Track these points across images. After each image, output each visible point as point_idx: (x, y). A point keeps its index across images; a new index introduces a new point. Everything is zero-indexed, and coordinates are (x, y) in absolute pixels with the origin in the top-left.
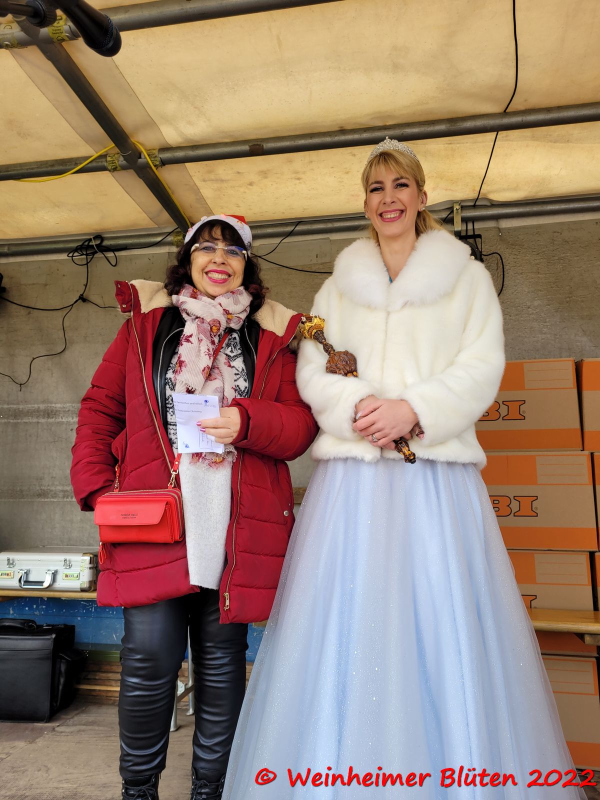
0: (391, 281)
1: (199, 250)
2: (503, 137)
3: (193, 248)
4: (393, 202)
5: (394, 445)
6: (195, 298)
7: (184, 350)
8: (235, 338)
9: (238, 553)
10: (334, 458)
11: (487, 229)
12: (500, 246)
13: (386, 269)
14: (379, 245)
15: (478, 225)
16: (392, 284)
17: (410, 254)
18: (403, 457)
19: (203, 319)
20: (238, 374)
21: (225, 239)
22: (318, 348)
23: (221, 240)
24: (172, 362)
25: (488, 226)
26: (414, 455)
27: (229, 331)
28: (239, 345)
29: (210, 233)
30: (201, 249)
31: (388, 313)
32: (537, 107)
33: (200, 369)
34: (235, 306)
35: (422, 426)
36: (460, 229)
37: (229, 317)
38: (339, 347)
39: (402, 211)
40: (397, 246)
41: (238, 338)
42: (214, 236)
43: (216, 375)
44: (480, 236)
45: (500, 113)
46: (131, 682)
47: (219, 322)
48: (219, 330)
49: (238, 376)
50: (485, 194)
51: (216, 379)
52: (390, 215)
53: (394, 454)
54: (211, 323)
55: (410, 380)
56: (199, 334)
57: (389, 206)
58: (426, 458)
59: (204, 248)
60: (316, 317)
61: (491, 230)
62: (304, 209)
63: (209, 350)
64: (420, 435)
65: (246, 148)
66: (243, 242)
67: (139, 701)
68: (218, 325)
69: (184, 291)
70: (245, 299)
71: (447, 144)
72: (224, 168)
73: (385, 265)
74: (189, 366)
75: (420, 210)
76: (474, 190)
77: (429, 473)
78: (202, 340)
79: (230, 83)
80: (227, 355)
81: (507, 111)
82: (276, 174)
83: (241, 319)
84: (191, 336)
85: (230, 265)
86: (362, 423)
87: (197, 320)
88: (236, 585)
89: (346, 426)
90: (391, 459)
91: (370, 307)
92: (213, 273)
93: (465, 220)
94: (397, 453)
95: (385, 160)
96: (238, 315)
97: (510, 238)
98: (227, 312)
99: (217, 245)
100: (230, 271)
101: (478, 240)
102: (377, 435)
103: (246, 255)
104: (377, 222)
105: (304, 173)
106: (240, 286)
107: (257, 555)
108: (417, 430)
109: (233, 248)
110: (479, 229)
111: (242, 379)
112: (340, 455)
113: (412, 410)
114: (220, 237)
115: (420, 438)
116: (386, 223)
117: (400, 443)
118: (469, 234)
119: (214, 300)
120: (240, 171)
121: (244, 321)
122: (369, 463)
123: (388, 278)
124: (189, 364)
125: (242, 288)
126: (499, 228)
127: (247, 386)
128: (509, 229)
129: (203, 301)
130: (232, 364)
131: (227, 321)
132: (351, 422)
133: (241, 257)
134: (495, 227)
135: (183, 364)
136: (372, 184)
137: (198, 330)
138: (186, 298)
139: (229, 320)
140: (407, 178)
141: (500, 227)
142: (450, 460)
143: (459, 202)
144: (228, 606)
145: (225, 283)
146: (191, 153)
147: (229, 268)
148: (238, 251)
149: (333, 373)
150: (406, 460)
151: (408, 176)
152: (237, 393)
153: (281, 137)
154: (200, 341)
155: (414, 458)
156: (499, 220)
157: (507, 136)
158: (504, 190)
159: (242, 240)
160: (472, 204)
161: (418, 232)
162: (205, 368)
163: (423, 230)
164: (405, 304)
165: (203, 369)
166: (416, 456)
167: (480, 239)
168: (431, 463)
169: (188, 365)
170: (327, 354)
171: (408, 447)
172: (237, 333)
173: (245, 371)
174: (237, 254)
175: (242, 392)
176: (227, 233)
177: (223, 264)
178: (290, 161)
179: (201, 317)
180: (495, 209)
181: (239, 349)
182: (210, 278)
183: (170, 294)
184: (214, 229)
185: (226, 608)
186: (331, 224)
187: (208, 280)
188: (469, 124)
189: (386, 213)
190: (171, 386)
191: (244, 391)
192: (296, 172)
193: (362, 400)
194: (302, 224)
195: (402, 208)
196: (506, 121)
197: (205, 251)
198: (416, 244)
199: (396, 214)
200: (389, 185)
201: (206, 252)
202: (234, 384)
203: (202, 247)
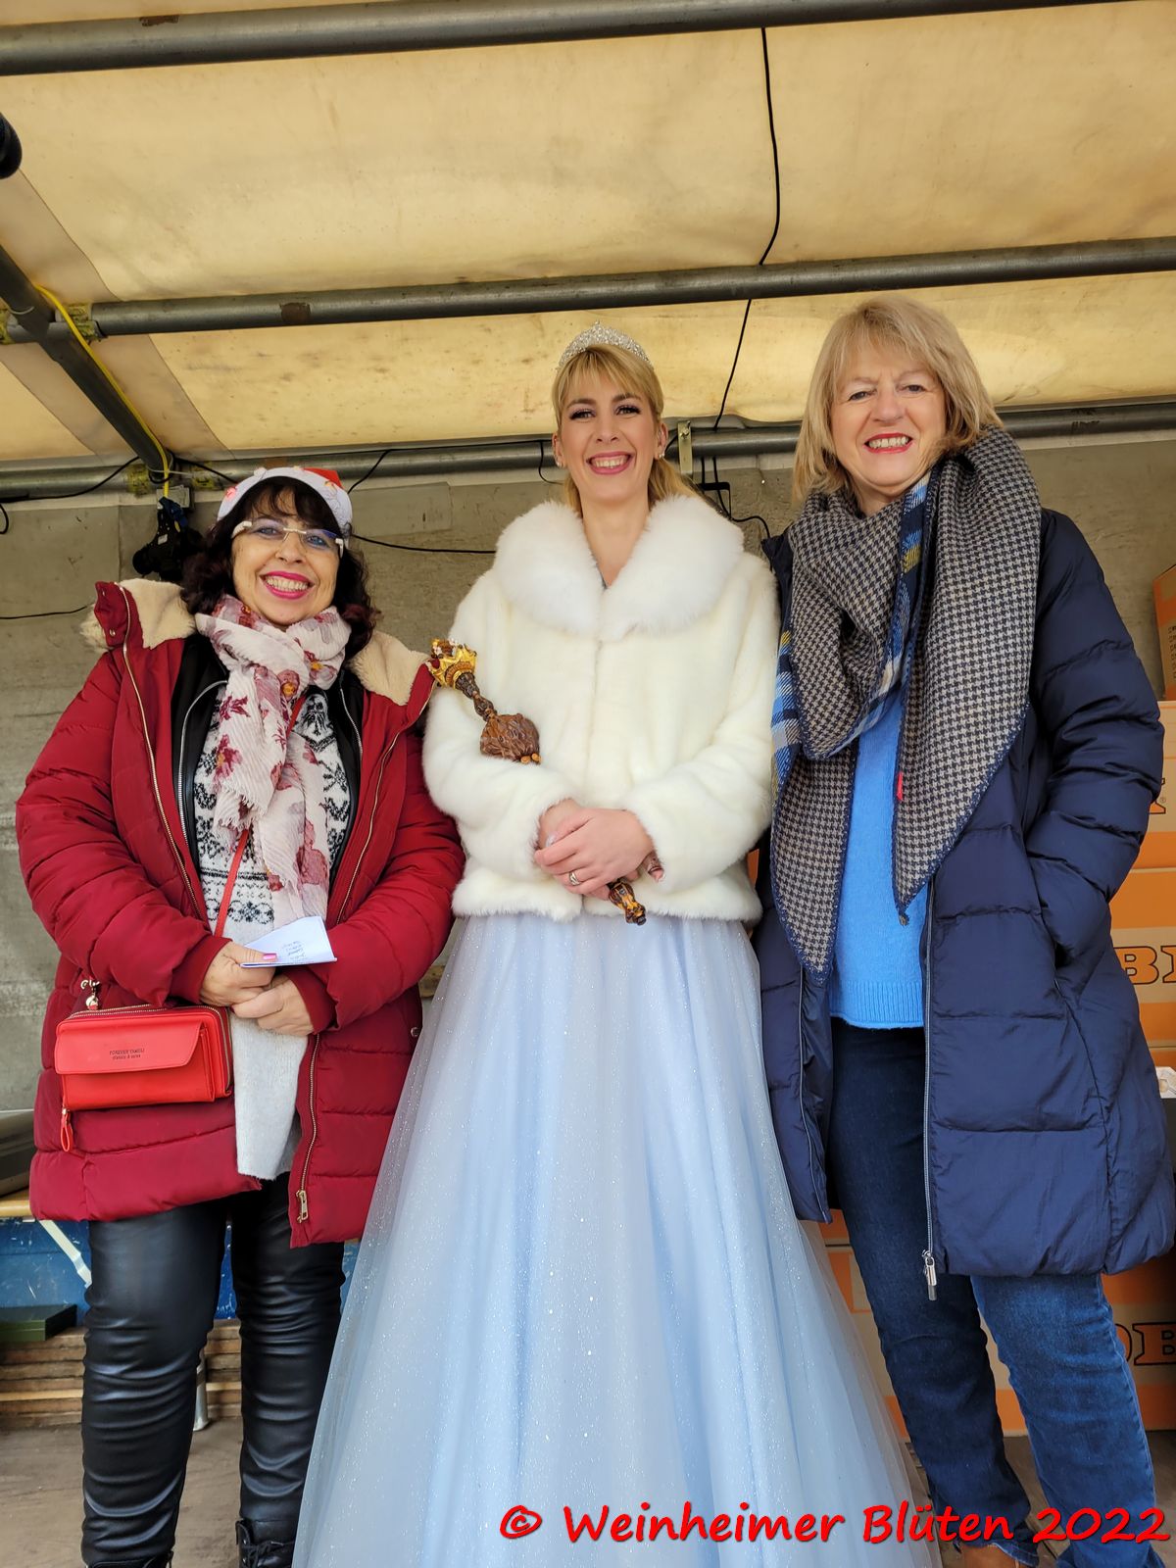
0: (605, 586)
1: (250, 533)
2: (760, 309)
3: (238, 529)
4: (614, 439)
5: (607, 890)
6: (249, 626)
7: (231, 729)
8: (320, 705)
9: (320, 1115)
10: (497, 913)
11: (740, 473)
12: (763, 504)
13: (594, 563)
14: (582, 516)
15: (724, 465)
16: (608, 590)
17: (638, 538)
18: (623, 912)
19: (265, 668)
20: (330, 777)
21: (301, 514)
22: (464, 709)
23: (295, 517)
24: (204, 750)
25: (740, 467)
26: (643, 909)
27: (313, 690)
28: (327, 717)
29: (273, 501)
30: (255, 532)
31: (600, 645)
32: (817, 258)
33: (266, 768)
34: (325, 645)
35: (661, 860)
36: (690, 472)
37: (314, 667)
38: (505, 707)
39: (629, 457)
40: (615, 519)
41: (325, 705)
42: (280, 507)
43: (291, 779)
44: (726, 486)
45: (752, 267)
46: (104, 1375)
47: (297, 675)
48: (295, 690)
49: (330, 781)
50: (733, 409)
51: (290, 786)
52: (609, 461)
53: (605, 907)
54: (282, 677)
55: (639, 771)
56: (260, 699)
57: (607, 444)
58: (665, 913)
59: (260, 531)
60: (461, 647)
61: (746, 474)
62: (396, 428)
63: (280, 731)
64: (655, 873)
65: (274, 309)
66: (336, 522)
67: (119, 1411)
68: (295, 681)
69: (224, 608)
70: (341, 633)
71: (660, 316)
72: (230, 345)
73: (593, 555)
74: (247, 762)
75: (656, 457)
76: (713, 401)
77: (670, 940)
78: (267, 711)
79: (238, 186)
80: (307, 738)
81: (765, 262)
82: (338, 359)
83: (334, 669)
84: (244, 701)
85: (310, 565)
86: (553, 850)
87: (252, 669)
88: (320, 1175)
89: (522, 855)
90: (601, 916)
91: (565, 630)
92: (278, 577)
93: (699, 455)
94: (613, 905)
95: (599, 362)
96: (329, 663)
97: (781, 489)
98: (310, 657)
99: (286, 525)
100: (311, 577)
101: (723, 492)
102: (579, 873)
103: (342, 547)
104: (583, 476)
105: (393, 359)
106: (329, 606)
107: (358, 1116)
108: (651, 864)
109: (317, 532)
110: (725, 471)
111: (337, 786)
112: (508, 908)
113: (644, 830)
114: (293, 511)
115: (655, 877)
116: (602, 477)
117: (617, 888)
118: (707, 481)
119: (285, 631)
120: (265, 352)
121: (339, 674)
122: (560, 923)
123: (601, 580)
124: (247, 757)
125: (333, 610)
126: (761, 472)
127: (348, 800)
128: (779, 472)
129: (264, 634)
130: (319, 756)
131: (310, 675)
132: (530, 849)
133: (332, 550)
134: (753, 469)
135: (234, 757)
136: (574, 402)
137: (258, 690)
138: (231, 624)
139: (314, 672)
140: (637, 397)
141: (763, 469)
142: (707, 915)
143: (689, 422)
144: (305, 1215)
145: (301, 599)
146: (161, 315)
147: (309, 569)
148: (326, 539)
149: (494, 754)
150: (628, 919)
151: (638, 394)
152: (329, 814)
153: (346, 291)
154: (263, 712)
155: (643, 915)
156: (760, 456)
157: (766, 307)
158: (766, 403)
159: (334, 518)
160: (711, 425)
161: (652, 498)
162: (276, 767)
163: (659, 494)
164: (631, 630)
165: (273, 767)
166: (647, 910)
167: (727, 491)
168: (674, 921)
169: (244, 759)
170: (481, 718)
171: (632, 894)
172: (323, 695)
173: (343, 771)
174: (324, 544)
175: (338, 812)
176: (307, 503)
177: (299, 561)
178: (365, 337)
179: (262, 664)
180: (753, 436)
181: (328, 726)
182: (272, 588)
183: (193, 610)
184: (281, 494)
185: (301, 1219)
186: (449, 457)
187: (266, 591)
188: (698, 283)
189: (601, 459)
190: (202, 799)
191: (342, 809)
192: (377, 358)
193: (551, 807)
194: (394, 455)
195: (630, 450)
196: (763, 280)
197: (260, 534)
198: (649, 519)
199: (621, 461)
200: (605, 406)
201: (265, 538)
202: (323, 796)
203: (256, 528)
